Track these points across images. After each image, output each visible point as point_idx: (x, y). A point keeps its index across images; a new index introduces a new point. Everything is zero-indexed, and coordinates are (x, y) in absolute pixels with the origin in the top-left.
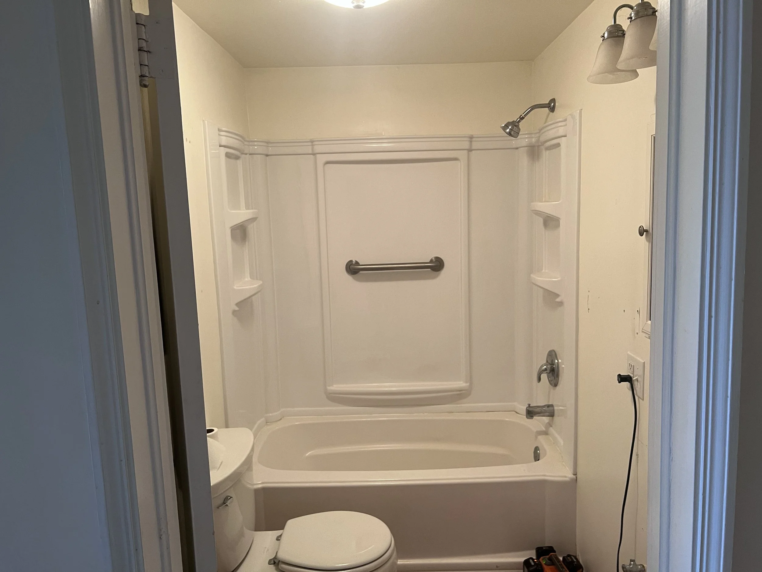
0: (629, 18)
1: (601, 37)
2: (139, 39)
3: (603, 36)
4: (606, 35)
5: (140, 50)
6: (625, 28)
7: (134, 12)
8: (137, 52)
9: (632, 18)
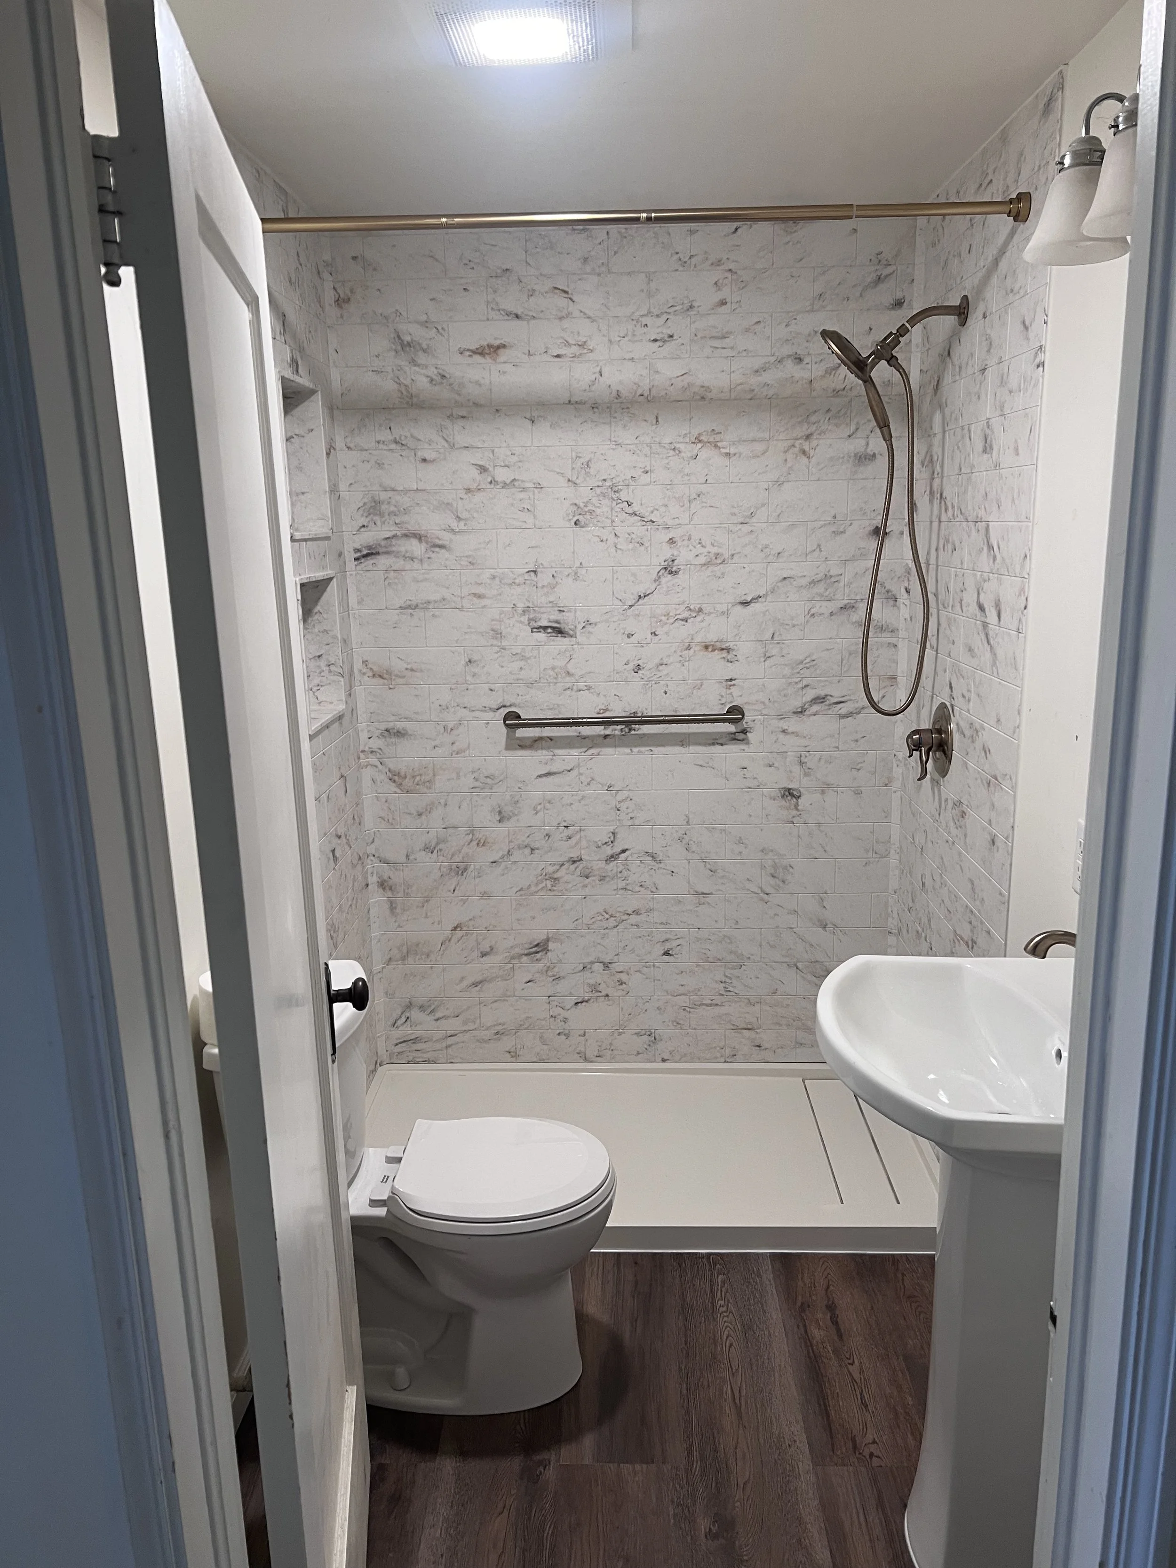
0: (1113, 126)
1: (1056, 164)
2: (100, 188)
3: (1062, 163)
4: (1067, 161)
5: (102, 210)
6: (1105, 145)
7: (88, 133)
8: (97, 217)
9: (1117, 126)
